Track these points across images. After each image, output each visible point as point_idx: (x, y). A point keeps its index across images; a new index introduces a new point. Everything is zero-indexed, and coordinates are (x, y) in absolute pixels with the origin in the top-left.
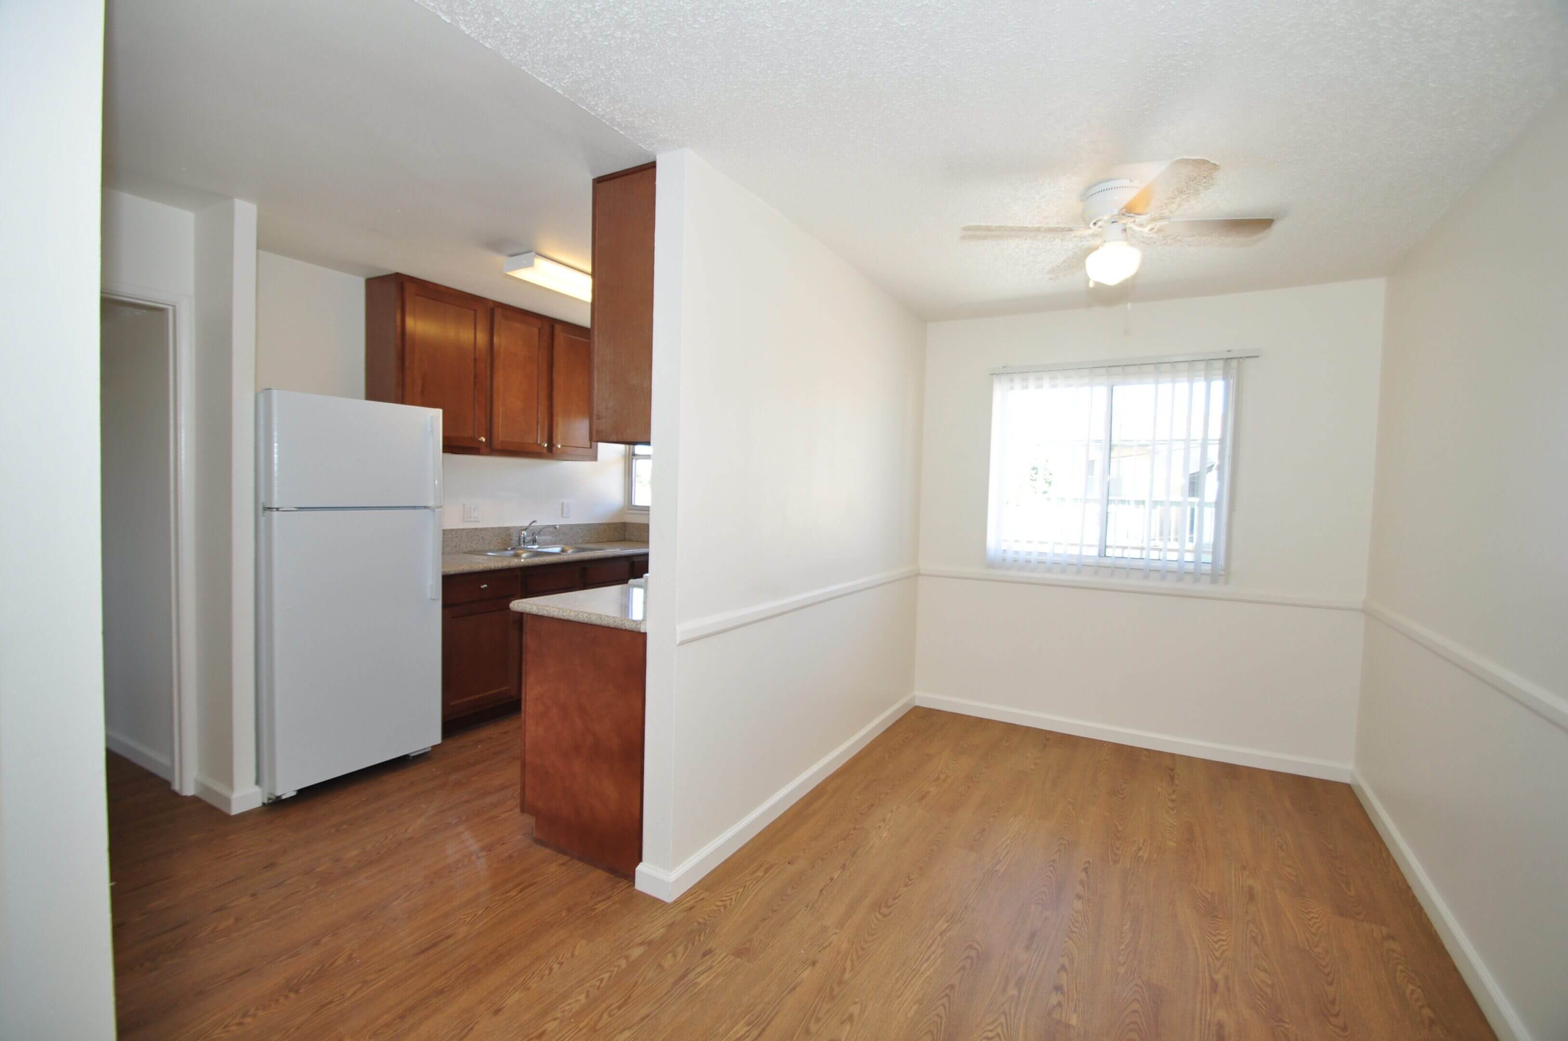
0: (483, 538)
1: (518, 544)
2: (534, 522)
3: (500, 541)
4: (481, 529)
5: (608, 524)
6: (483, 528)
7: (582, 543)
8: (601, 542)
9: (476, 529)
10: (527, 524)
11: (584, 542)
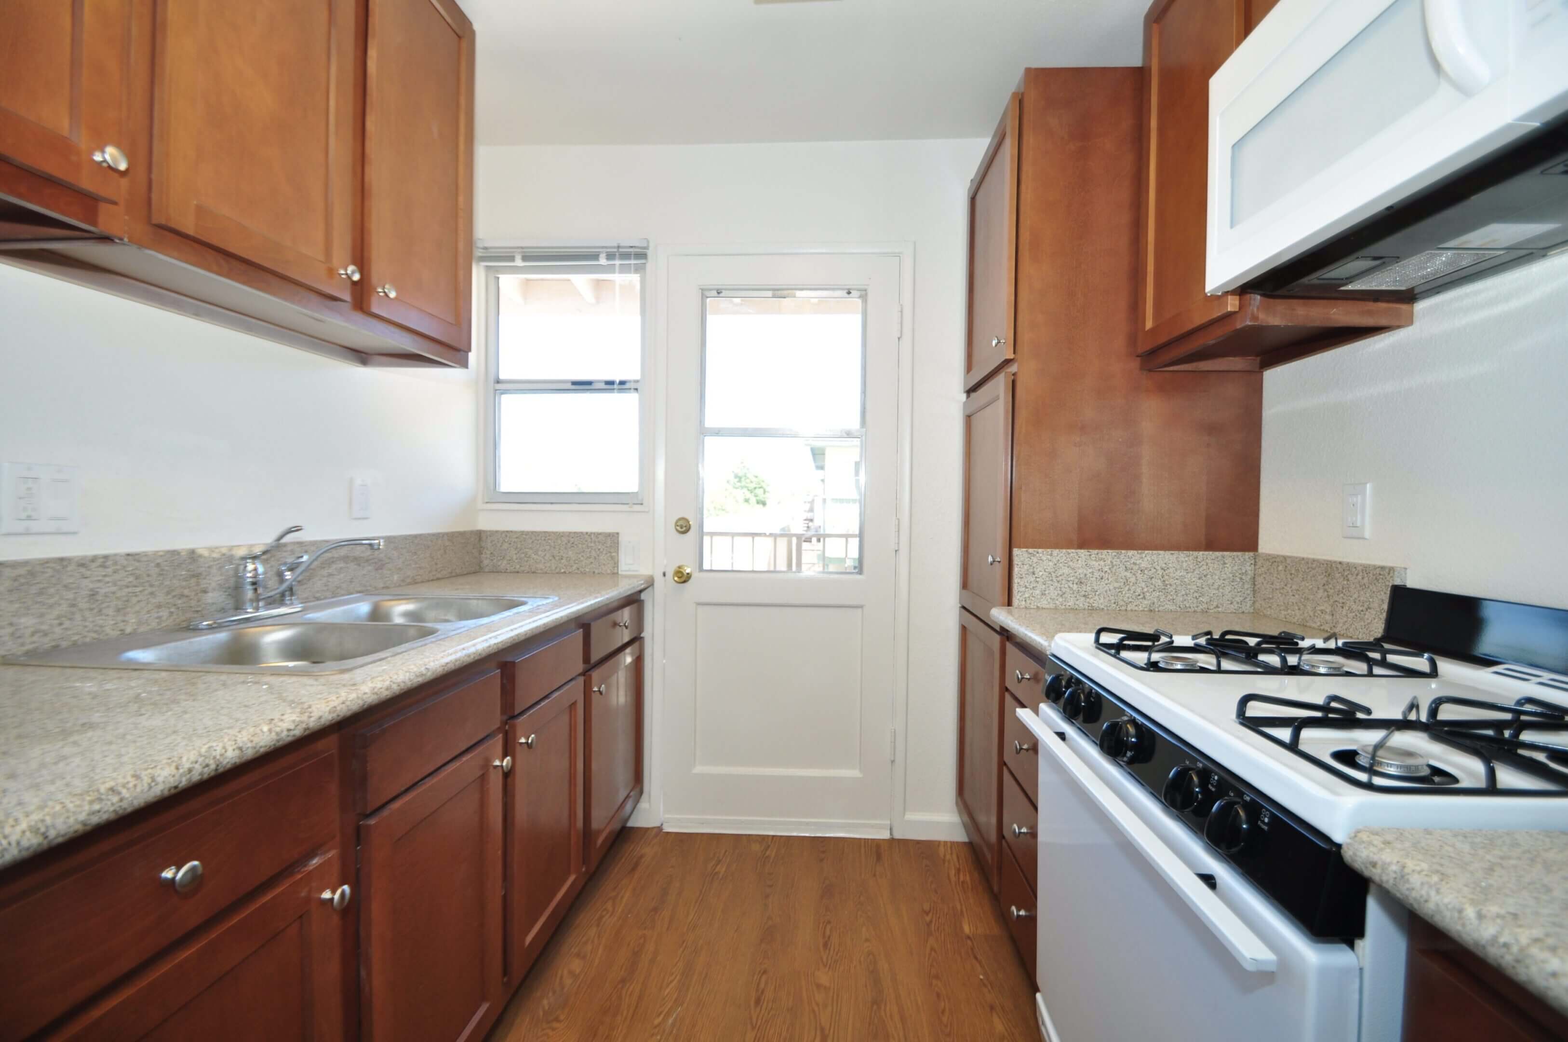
0: (93, 594)
1: (230, 603)
2: (289, 531)
3: (161, 598)
4: (83, 563)
5: (452, 536)
6: (94, 559)
7: (400, 586)
8: (438, 579)
9: (62, 561)
10: (269, 539)
11: (403, 581)
